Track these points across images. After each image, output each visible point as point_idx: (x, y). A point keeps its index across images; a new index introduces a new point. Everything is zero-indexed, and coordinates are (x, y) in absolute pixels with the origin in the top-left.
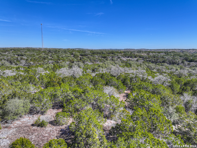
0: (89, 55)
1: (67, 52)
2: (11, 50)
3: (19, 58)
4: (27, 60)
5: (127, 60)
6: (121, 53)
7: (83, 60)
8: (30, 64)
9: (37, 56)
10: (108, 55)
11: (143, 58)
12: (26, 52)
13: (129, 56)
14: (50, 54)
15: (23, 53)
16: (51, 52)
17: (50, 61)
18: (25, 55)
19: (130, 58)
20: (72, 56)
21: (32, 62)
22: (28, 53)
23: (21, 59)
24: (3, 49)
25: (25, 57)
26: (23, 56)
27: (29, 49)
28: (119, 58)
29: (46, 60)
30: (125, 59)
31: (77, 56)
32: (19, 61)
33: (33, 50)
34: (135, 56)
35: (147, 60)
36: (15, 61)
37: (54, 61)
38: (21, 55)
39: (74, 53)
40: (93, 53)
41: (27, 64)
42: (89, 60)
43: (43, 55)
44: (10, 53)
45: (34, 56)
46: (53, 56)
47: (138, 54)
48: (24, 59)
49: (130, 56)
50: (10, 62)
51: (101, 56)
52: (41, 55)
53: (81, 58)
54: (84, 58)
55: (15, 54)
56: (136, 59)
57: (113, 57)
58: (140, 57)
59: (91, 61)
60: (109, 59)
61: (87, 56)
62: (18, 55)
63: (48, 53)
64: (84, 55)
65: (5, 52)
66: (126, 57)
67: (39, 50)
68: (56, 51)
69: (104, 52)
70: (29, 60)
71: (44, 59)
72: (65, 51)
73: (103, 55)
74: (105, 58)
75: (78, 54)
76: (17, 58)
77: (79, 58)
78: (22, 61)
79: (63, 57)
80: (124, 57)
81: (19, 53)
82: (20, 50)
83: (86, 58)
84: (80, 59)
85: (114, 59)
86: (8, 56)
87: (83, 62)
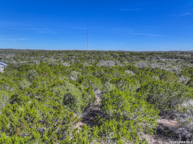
0: (128, 56)
1: (108, 53)
2: (64, 52)
3: (70, 57)
4: (75, 59)
5: (166, 60)
6: (161, 54)
7: (121, 60)
8: (78, 61)
9: (83, 56)
10: (147, 56)
11: (185, 59)
12: (74, 53)
13: (169, 57)
14: (93, 55)
15: (72, 54)
16: (94, 53)
17: (93, 60)
18: (74, 55)
19: (170, 59)
20: (112, 56)
21: (79, 61)
22: (76, 54)
23: (72, 58)
24: (58, 51)
25: (74, 57)
26: (72, 56)
27: (77, 51)
28: (158, 59)
29: (90, 60)
30: (163, 60)
31: (116, 57)
32: (70, 60)
33: (80, 52)
34: (175, 57)
35: (190, 61)
36: (67, 60)
37: (96, 60)
38: (71, 55)
39: (114, 54)
40: (132, 54)
41: (76, 62)
42: (127, 60)
43: (88, 55)
44: (63, 54)
45: (81, 56)
46: (95, 56)
47: (180, 55)
48: (73, 58)
49: (171, 57)
50: (64, 60)
51: (139, 57)
52: (86, 55)
53: (119, 58)
54: (122, 58)
55: (66, 54)
56: (176, 60)
57: (151, 58)
58: (182, 58)
59: (128, 61)
60: (147, 59)
61: (126, 56)
62: (69, 56)
63: (92, 54)
64: (123, 56)
65: (59, 53)
66: (165, 58)
67: (85, 52)
68: (99, 53)
69: (143, 53)
70: (77, 59)
71: (89, 58)
72: (106, 53)
73: (141, 56)
74: (143, 58)
75: (118, 55)
76: (69, 58)
77: (118, 58)
78: (72, 59)
79: (104, 57)
80: (164, 58)
81: (70, 54)
82: (70, 52)
83: (124, 58)
84: (119, 60)
85: (151, 59)
86: (62, 56)
87: (121, 62)
